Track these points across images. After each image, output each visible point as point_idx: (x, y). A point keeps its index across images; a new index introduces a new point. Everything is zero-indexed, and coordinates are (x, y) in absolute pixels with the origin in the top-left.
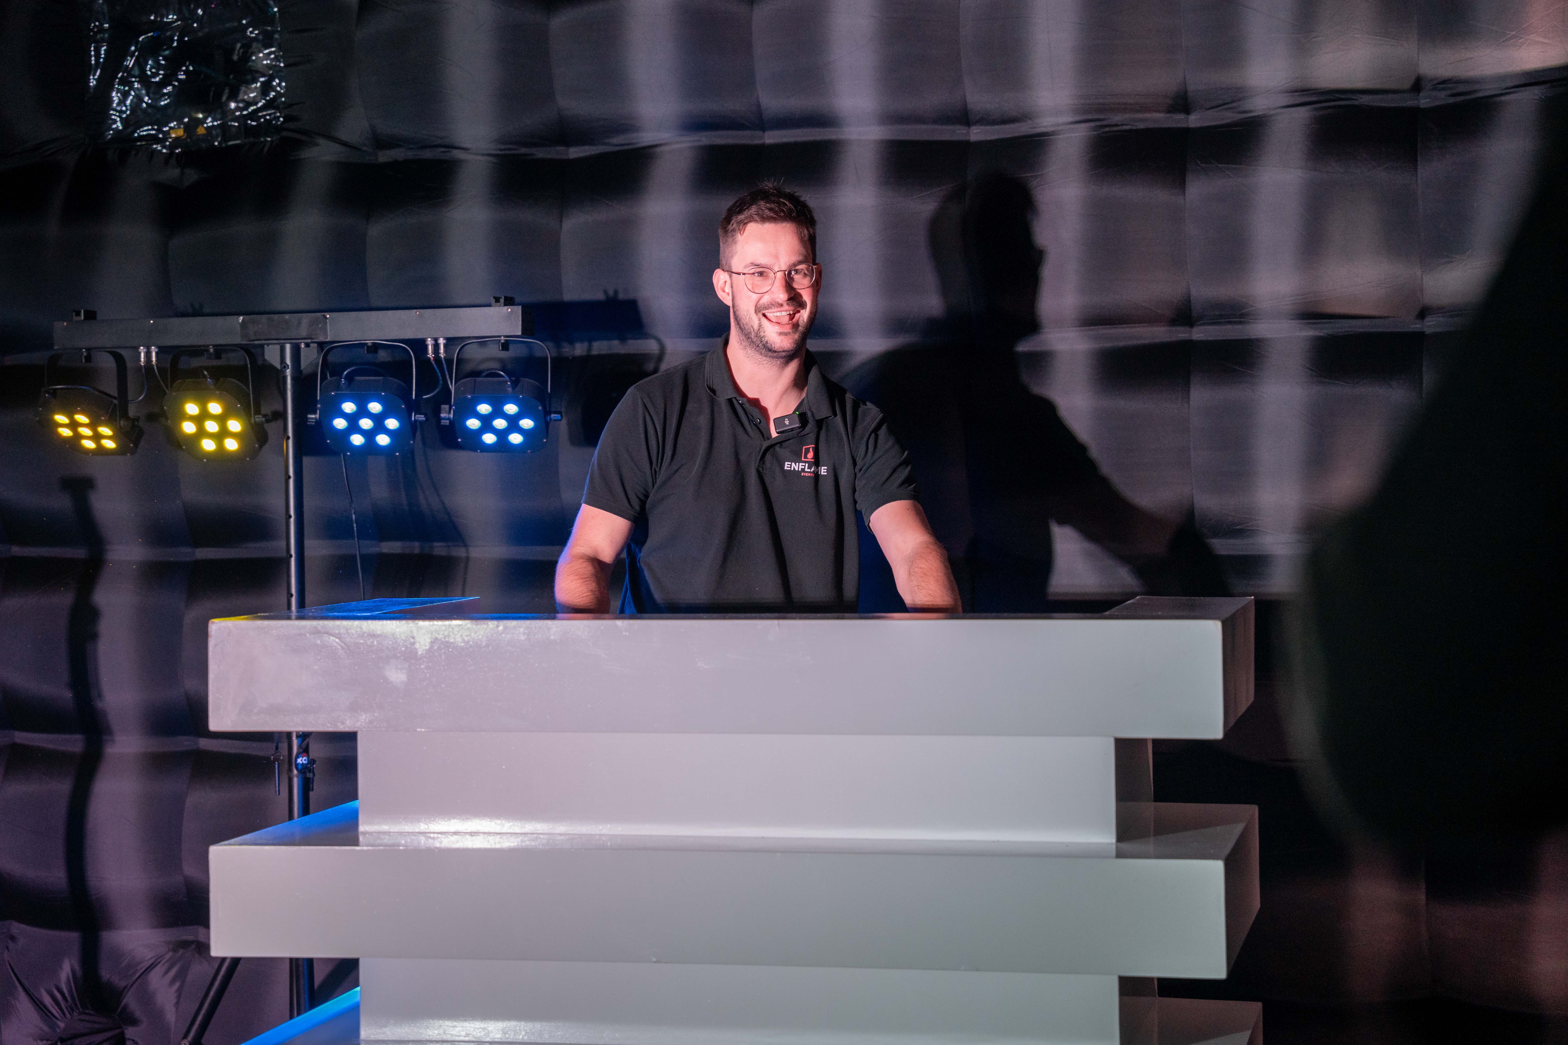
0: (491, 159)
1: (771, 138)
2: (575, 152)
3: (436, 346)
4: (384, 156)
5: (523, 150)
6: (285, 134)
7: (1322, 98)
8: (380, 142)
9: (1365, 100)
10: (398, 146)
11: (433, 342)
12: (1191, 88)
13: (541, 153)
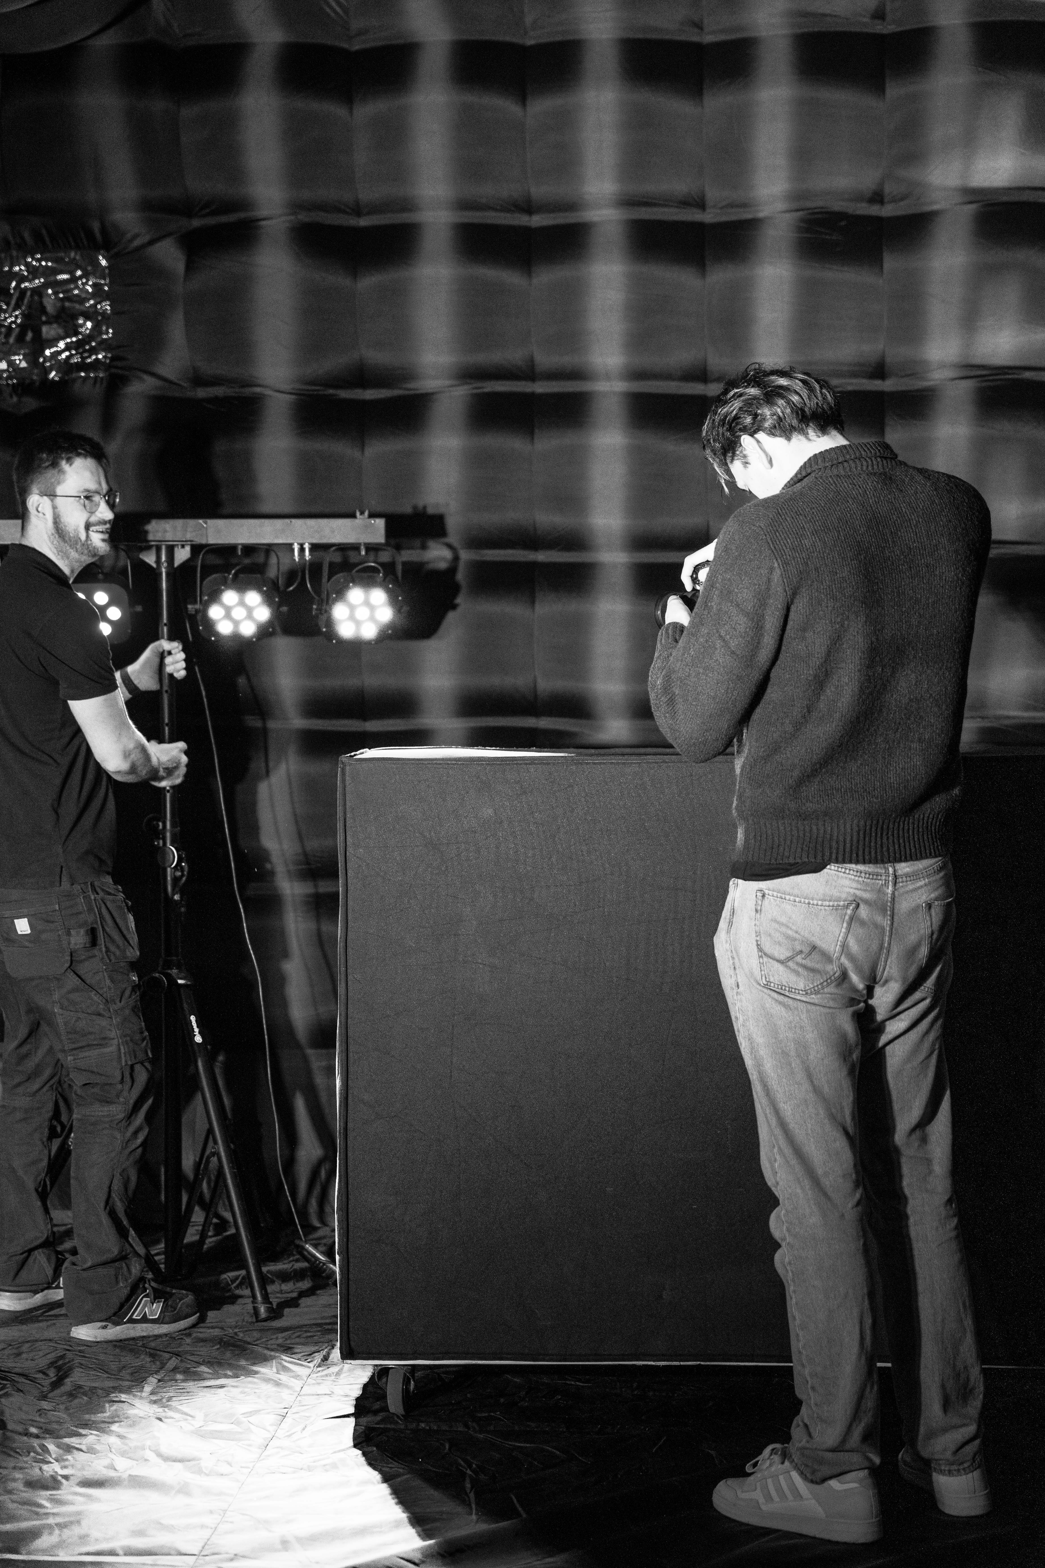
0: (293, 397)
1: (540, 388)
2: (370, 394)
3: (302, 550)
4: (202, 393)
5: (331, 391)
6: (113, 370)
7: (994, 372)
8: (198, 380)
9: (1027, 375)
10: (219, 384)
11: (299, 546)
12: (888, 360)
13: (344, 394)
